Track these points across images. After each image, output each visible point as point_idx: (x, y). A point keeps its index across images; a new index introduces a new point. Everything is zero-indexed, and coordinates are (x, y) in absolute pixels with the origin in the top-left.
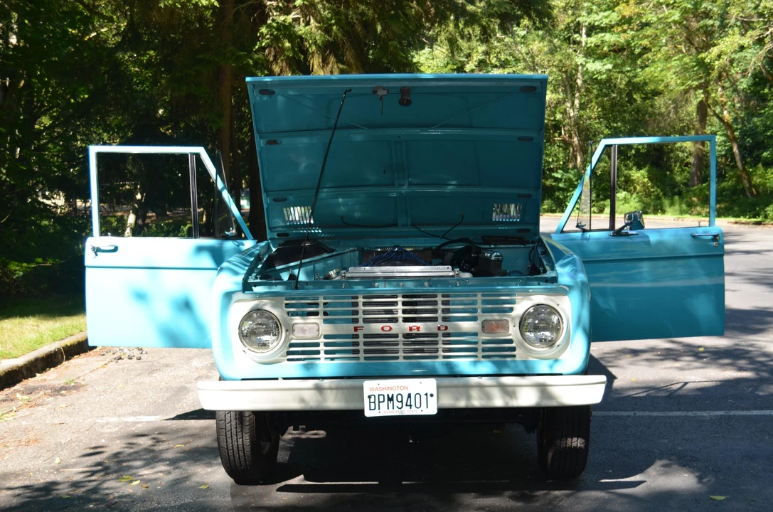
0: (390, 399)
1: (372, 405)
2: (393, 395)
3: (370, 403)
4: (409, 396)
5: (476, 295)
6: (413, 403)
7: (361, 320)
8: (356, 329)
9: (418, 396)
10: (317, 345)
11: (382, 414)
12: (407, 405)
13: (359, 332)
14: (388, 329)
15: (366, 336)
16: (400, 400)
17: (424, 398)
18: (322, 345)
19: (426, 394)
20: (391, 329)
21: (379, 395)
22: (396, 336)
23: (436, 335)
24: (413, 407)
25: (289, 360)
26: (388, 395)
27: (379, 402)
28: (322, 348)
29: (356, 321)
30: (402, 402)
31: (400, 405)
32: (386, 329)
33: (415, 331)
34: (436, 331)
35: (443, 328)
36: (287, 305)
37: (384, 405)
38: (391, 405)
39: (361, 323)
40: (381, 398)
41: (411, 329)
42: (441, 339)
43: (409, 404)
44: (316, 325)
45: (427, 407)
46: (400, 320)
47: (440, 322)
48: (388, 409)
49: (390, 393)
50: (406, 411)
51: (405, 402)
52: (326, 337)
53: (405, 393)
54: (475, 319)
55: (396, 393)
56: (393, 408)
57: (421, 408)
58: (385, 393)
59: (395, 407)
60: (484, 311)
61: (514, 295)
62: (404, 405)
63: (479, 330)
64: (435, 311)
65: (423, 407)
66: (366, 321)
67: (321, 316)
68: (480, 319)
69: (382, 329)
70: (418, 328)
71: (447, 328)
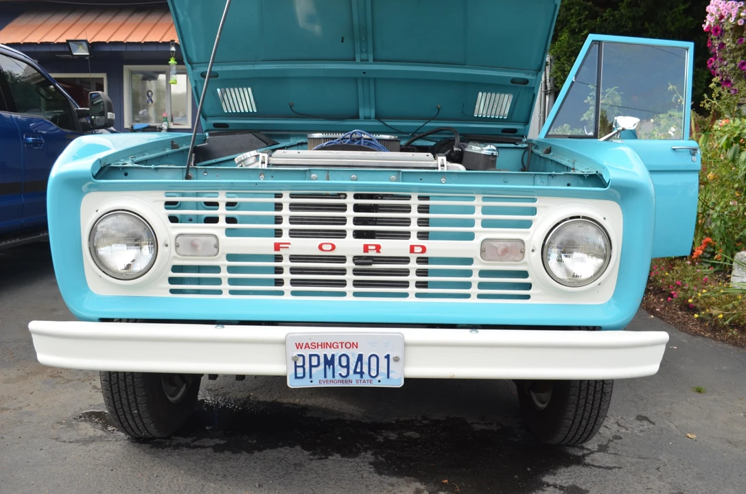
0: (329, 362)
1: (300, 371)
2: (333, 356)
3: (296, 367)
4: (360, 358)
5: (473, 199)
6: (365, 369)
7: (286, 233)
8: (277, 247)
9: (374, 360)
10: (217, 269)
11: (316, 384)
12: (355, 372)
13: (281, 252)
14: (330, 247)
15: (293, 258)
16: (344, 363)
17: (383, 362)
18: (224, 269)
19: (388, 357)
20: (334, 247)
21: (311, 356)
22: (342, 259)
23: (406, 260)
24: (366, 376)
25: (172, 291)
26: (325, 356)
27: (311, 366)
28: (224, 275)
29: (278, 233)
30: (347, 367)
31: (344, 371)
32: (324, 247)
33: (372, 253)
34: (406, 253)
35: (417, 250)
36: (168, 205)
37: (318, 372)
38: (329, 372)
39: (285, 238)
40: (315, 359)
41: (366, 248)
42: (413, 266)
43: (358, 370)
44: (213, 238)
45: (388, 377)
46: (350, 234)
47: (414, 240)
48: (325, 376)
49: (329, 352)
50: (355, 381)
51: (352, 367)
52: (230, 257)
53: (353, 354)
54: (470, 236)
55: (338, 352)
56: (334, 376)
57: (379, 378)
58: (321, 352)
59: (337, 374)
60: (486, 224)
61: (534, 200)
62: (351, 372)
63: (476, 255)
64: (407, 222)
65: (382, 377)
66: (293, 233)
67: (223, 224)
68: (478, 237)
69: (320, 247)
70: (378, 248)
71: (424, 249)
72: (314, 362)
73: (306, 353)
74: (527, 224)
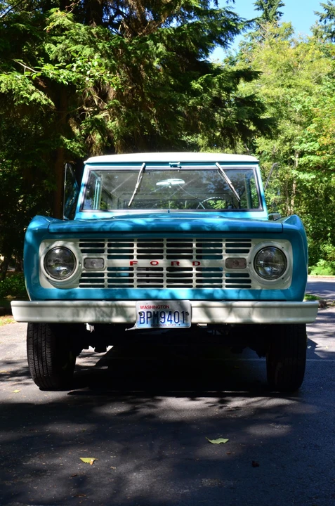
0: (156, 315)
1: (142, 320)
2: (158, 312)
3: (140, 318)
4: (170, 313)
5: (221, 240)
6: (173, 319)
7: (135, 257)
8: (131, 263)
9: (176, 314)
10: (102, 275)
12: (168, 320)
13: (133, 266)
14: (155, 263)
15: (139, 269)
17: (181, 315)
18: (106, 275)
19: (183, 312)
20: (157, 263)
22: (161, 269)
23: (190, 269)
24: (173, 322)
25: (81, 286)
26: (154, 312)
27: (147, 318)
28: (106, 278)
29: (132, 257)
30: (164, 318)
32: (153, 263)
33: (175, 266)
34: (191, 266)
35: (196, 264)
36: (81, 245)
37: (151, 320)
38: (156, 320)
41: (172, 264)
42: (194, 272)
43: (170, 319)
44: (101, 260)
45: (183, 322)
46: (164, 257)
47: (195, 259)
49: (156, 310)
50: (168, 325)
52: (109, 269)
53: (167, 311)
54: (221, 257)
55: (160, 310)
57: (179, 323)
58: (152, 310)
59: (159, 322)
60: (227, 251)
61: (250, 240)
62: (166, 320)
63: (223, 266)
64: (191, 251)
66: (139, 257)
67: (106, 253)
68: (225, 258)
69: (151, 263)
70: (178, 263)
71: (199, 264)
73: (145, 311)
74: (247, 251)
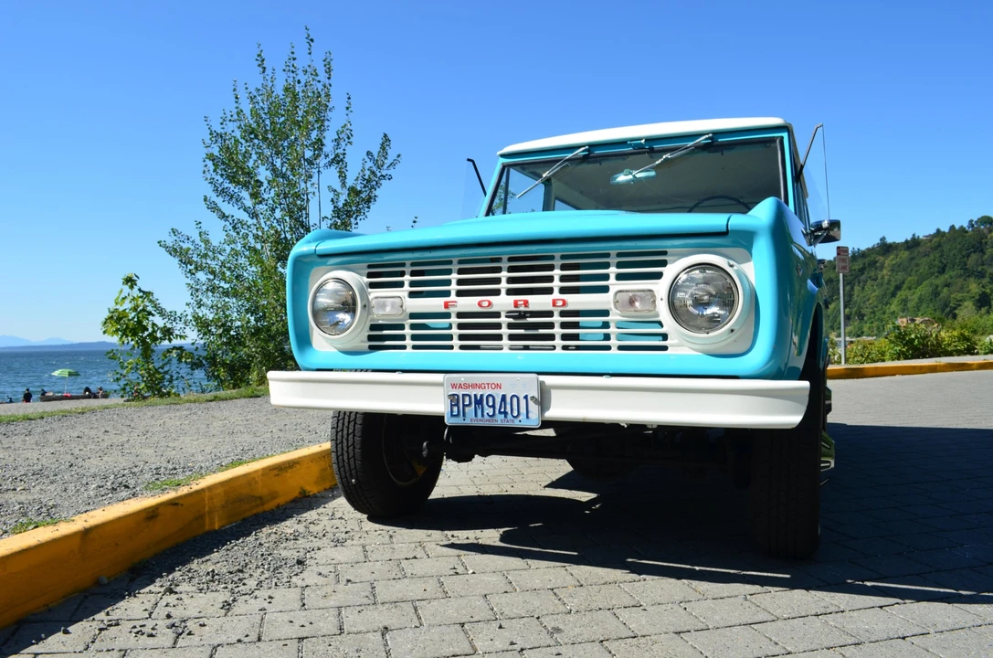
0: (479, 402)
1: (455, 409)
2: (482, 396)
3: (452, 405)
4: (504, 397)
5: (609, 255)
6: (508, 410)
7: (453, 293)
8: (446, 305)
9: (515, 400)
10: (401, 327)
11: (468, 422)
12: (500, 412)
13: (450, 310)
14: (486, 304)
15: (460, 315)
16: (491, 404)
17: (523, 403)
18: (407, 327)
19: (526, 397)
20: (490, 304)
21: (463, 395)
22: (497, 315)
23: (550, 314)
24: (509, 416)
25: (371, 348)
26: (475, 396)
27: (464, 405)
28: (408, 331)
29: (447, 294)
30: (493, 406)
31: (491, 411)
32: (483, 304)
33: (522, 308)
34: (550, 308)
36: (370, 275)
37: (470, 410)
38: (479, 412)
39: (453, 297)
40: (467, 399)
41: (516, 304)
42: (557, 319)
43: (502, 410)
44: (398, 300)
45: (527, 417)
46: (503, 292)
47: (556, 294)
48: (476, 415)
49: (479, 392)
50: (500, 421)
51: (497, 407)
52: (413, 316)
53: (498, 394)
54: (605, 289)
55: (486, 392)
56: (483, 415)
57: (520, 418)
58: (472, 392)
59: (485, 414)
60: (620, 277)
61: (665, 253)
62: (497, 412)
63: (611, 306)
64: (550, 279)
65: (523, 417)
66: (460, 293)
67: (407, 288)
68: (613, 290)
69: (480, 304)
70: (526, 303)
71: (565, 303)
72: (467, 403)
73: (460, 392)
74: (658, 276)
